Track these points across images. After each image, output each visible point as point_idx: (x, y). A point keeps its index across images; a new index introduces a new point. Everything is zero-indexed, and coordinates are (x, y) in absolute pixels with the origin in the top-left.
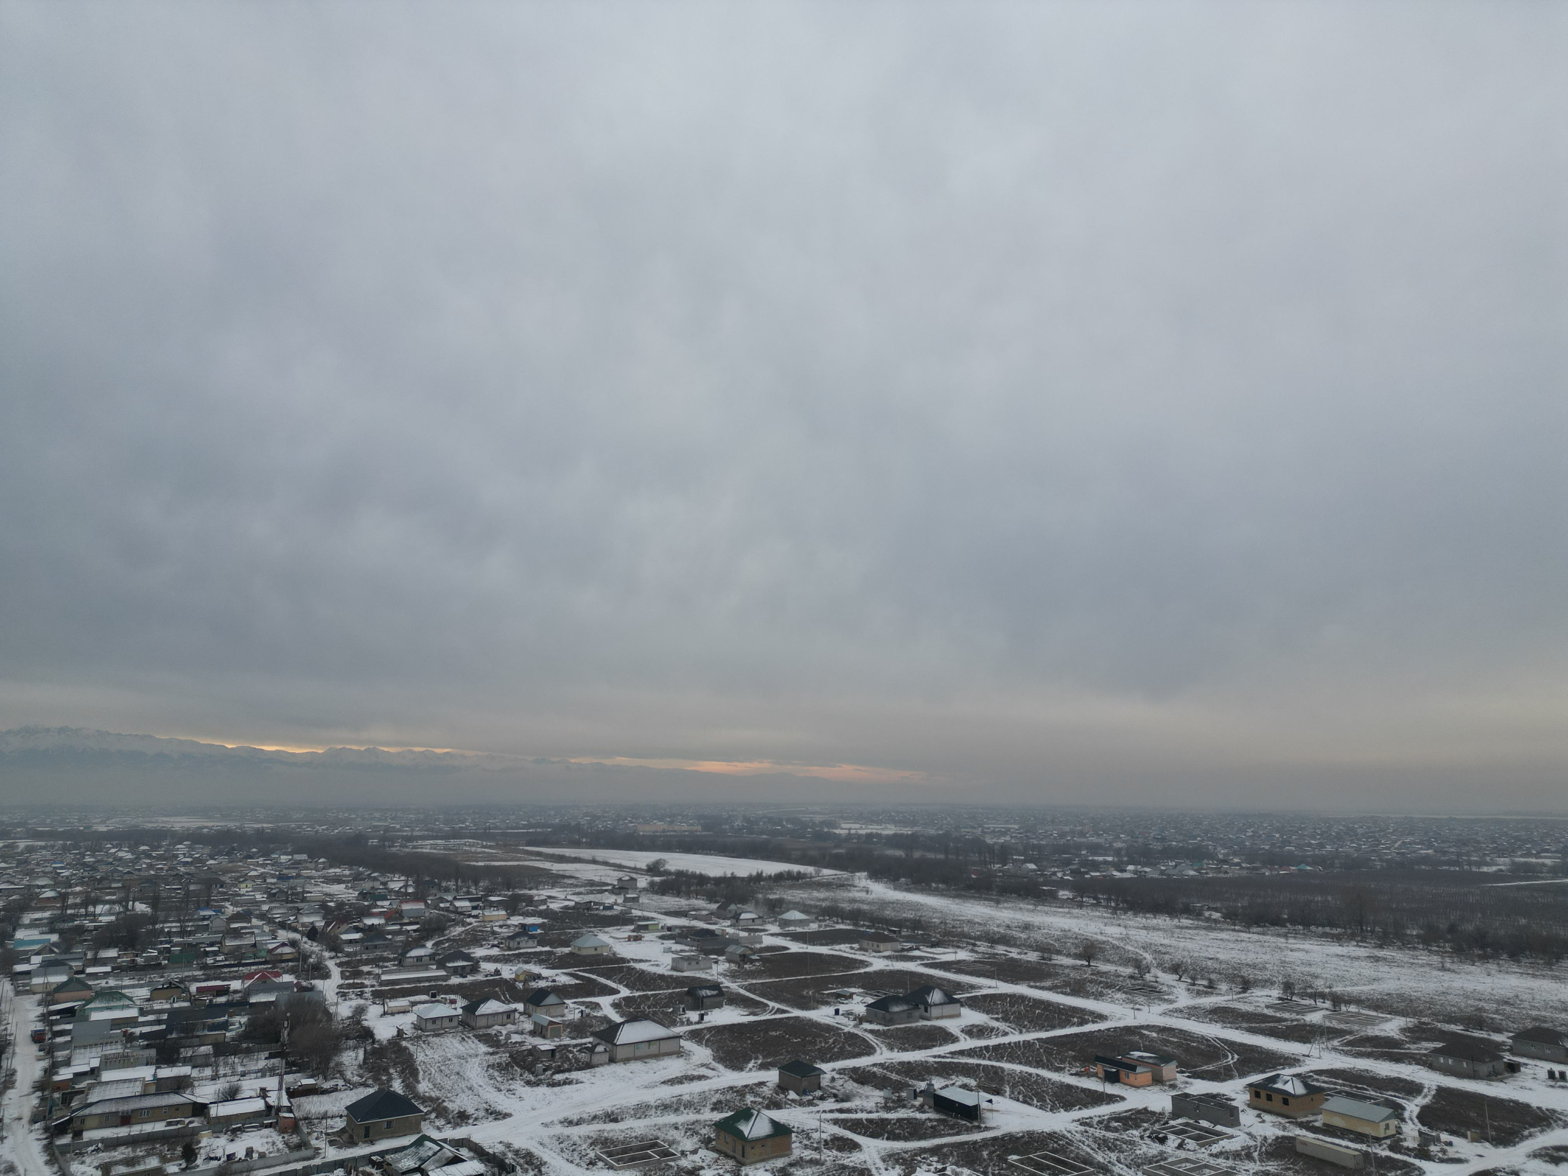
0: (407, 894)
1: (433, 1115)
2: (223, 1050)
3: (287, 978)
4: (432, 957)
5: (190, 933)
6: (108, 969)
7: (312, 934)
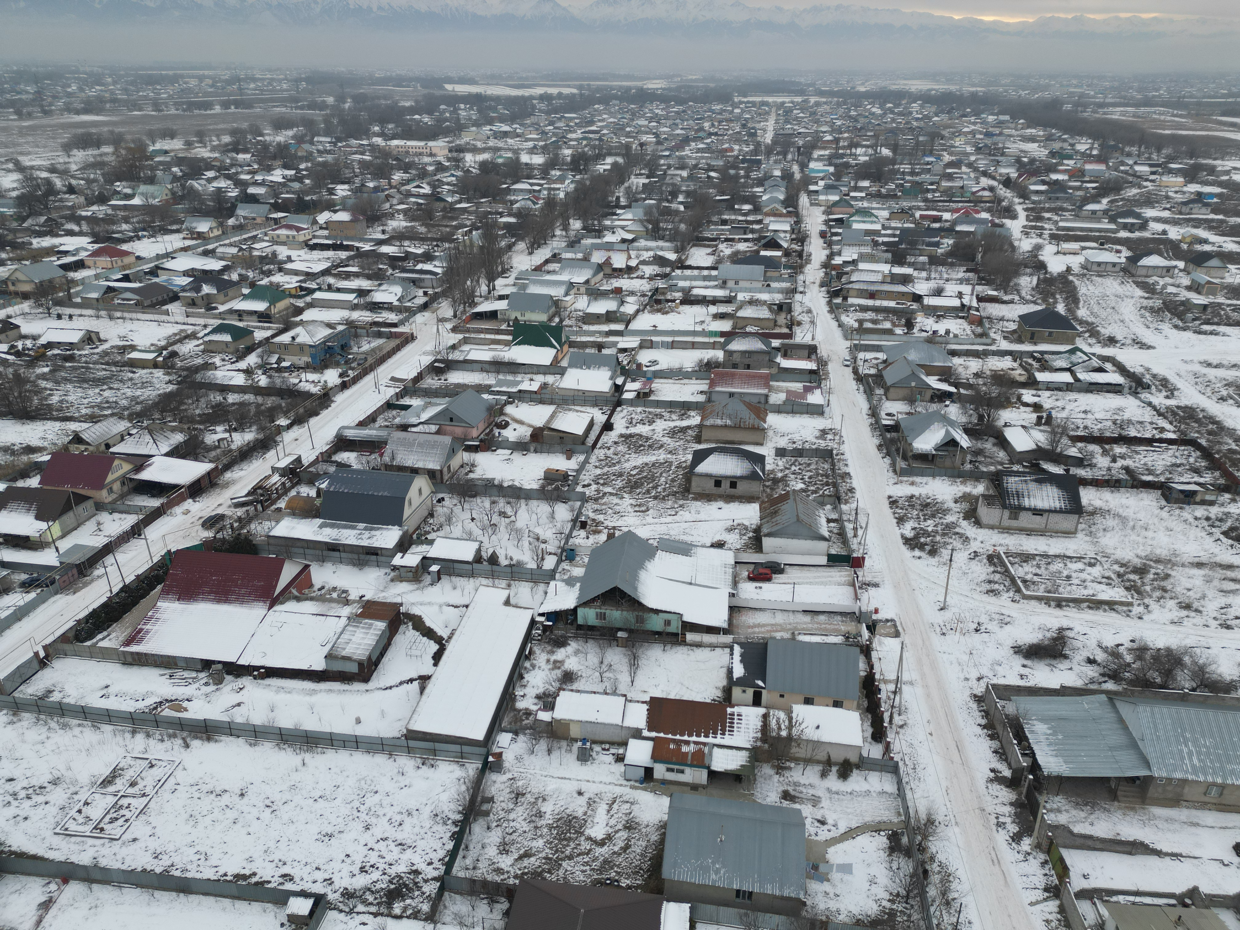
0: (1091, 156)
1: (1087, 335)
2: (935, 261)
3: (985, 215)
4: (1105, 212)
5: (918, 174)
6: (863, 195)
7: (1007, 182)
